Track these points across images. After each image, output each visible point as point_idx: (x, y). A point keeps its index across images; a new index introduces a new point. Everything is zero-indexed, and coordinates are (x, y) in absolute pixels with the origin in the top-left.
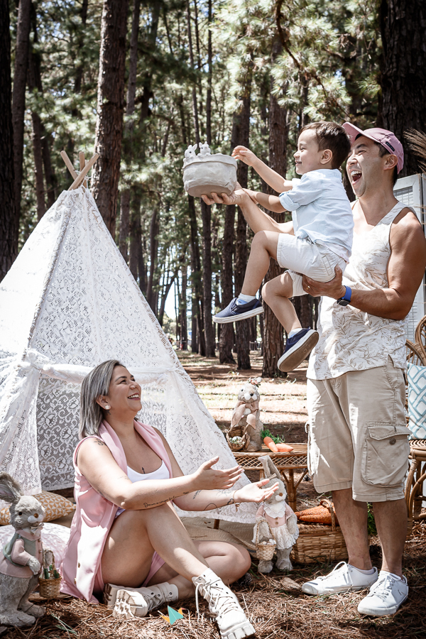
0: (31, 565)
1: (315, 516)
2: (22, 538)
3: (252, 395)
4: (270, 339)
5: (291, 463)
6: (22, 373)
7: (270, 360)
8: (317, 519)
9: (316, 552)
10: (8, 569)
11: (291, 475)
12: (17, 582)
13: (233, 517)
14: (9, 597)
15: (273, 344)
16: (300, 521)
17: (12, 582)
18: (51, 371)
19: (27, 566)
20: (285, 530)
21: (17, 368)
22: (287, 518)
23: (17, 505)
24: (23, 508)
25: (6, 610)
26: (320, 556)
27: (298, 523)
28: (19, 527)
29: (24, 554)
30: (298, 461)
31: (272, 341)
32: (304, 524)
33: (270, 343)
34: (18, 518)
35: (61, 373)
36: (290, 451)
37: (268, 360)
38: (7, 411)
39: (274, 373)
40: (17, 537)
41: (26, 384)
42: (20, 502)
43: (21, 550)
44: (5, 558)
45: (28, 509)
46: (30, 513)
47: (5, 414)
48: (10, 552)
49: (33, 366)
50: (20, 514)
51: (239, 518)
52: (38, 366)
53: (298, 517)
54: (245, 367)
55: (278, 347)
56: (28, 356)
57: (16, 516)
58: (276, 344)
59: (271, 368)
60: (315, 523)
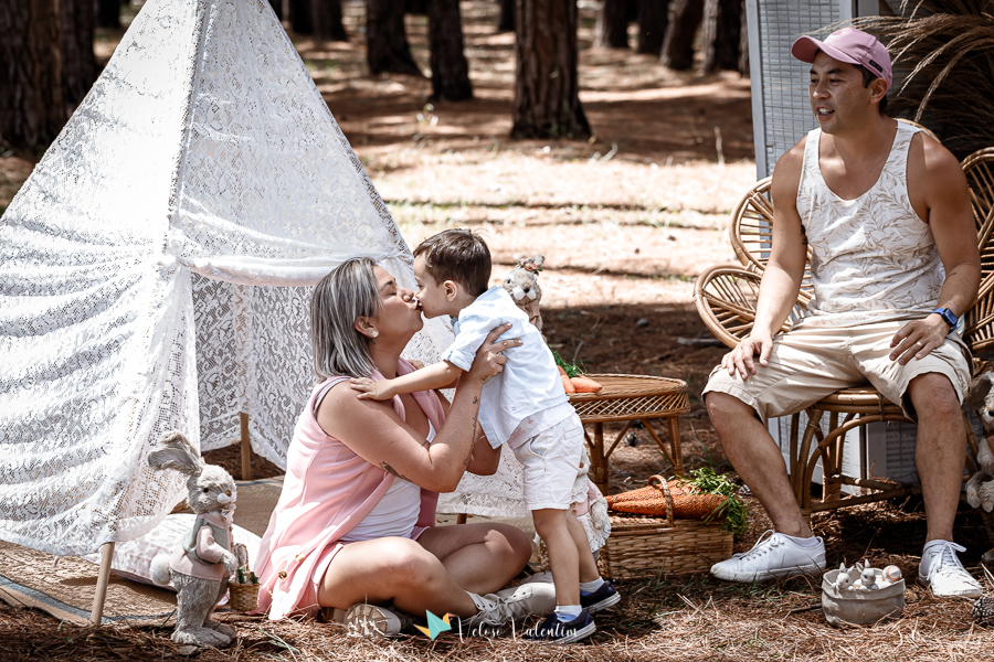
0: (226, 561)
1: (639, 503)
2: (208, 524)
3: (527, 290)
4: (535, 20)
5: (596, 412)
6: (166, 274)
7: (537, 84)
8: (642, 507)
9: (640, 563)
10: (193, 569)
11: (599, 433)
12: (207, 587)
13: (493, 508)
14: (194, 607)
15: (547, 33)
16: (613, 511)
17: (198, 585)
18: (209, 268)
19: (221, 562)
20: (587, 523)
21: (157, 267)
22: (591, 503)
23: (200, 479)
24: (209, 482)
25: (189, 626)
26: (647, 569)
27: (611, 515)
28: (204, 510)
29: (216, 548)
30: (611, 408)
31: (542, 26)
32: (620, 516)
33: (537, 33)
34: (203, 497)
35: (223, 271)
36: (596, 391)
37: (531, 84)
38: (151, 337)
39: (548, 126)
40: (201, 524)
41: (174, 291)
42: (203, 474)
43: (211, 541)
44: (186, 553)
45: (218, 484)
46: (218, 490)
47: (149, 342)
48: (194, 543)
49: (180, 262)
50: (206, 490)
51: (503, 509)
52: (186, 259)
53: (610, 504)
54: (453, 91)
55: (562, 45)
56: (171, 245)
57: (199, 493)
58: (555, 37)
59: (538, 109)
60: (640, 516)
